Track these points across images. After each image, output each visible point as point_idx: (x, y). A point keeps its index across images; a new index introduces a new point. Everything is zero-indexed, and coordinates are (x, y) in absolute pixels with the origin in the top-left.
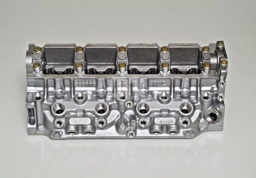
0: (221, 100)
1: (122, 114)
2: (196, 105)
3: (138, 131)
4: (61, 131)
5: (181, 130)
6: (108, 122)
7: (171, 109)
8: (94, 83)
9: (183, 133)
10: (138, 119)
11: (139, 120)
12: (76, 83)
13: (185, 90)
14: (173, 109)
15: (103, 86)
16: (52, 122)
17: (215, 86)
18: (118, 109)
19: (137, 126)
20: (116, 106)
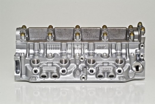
0: (142, 58)
1: (77, 66)
2: (126, 60)
3: (88, 76)
4: (37, 77)
5: (117, 76)
6: (68, 71)
7: (109, 62)
8: (60, 47)
9: (118, 78)
10: (88, 68)
11: (88, 70)
12: (48, 47)
13: (119, 51)
14: (111, 62)
15: (65, 49)
16: (31, 71)
17: (138, 48)
18: (75, 63)
19: (88, 73)
20: (74, 61)
